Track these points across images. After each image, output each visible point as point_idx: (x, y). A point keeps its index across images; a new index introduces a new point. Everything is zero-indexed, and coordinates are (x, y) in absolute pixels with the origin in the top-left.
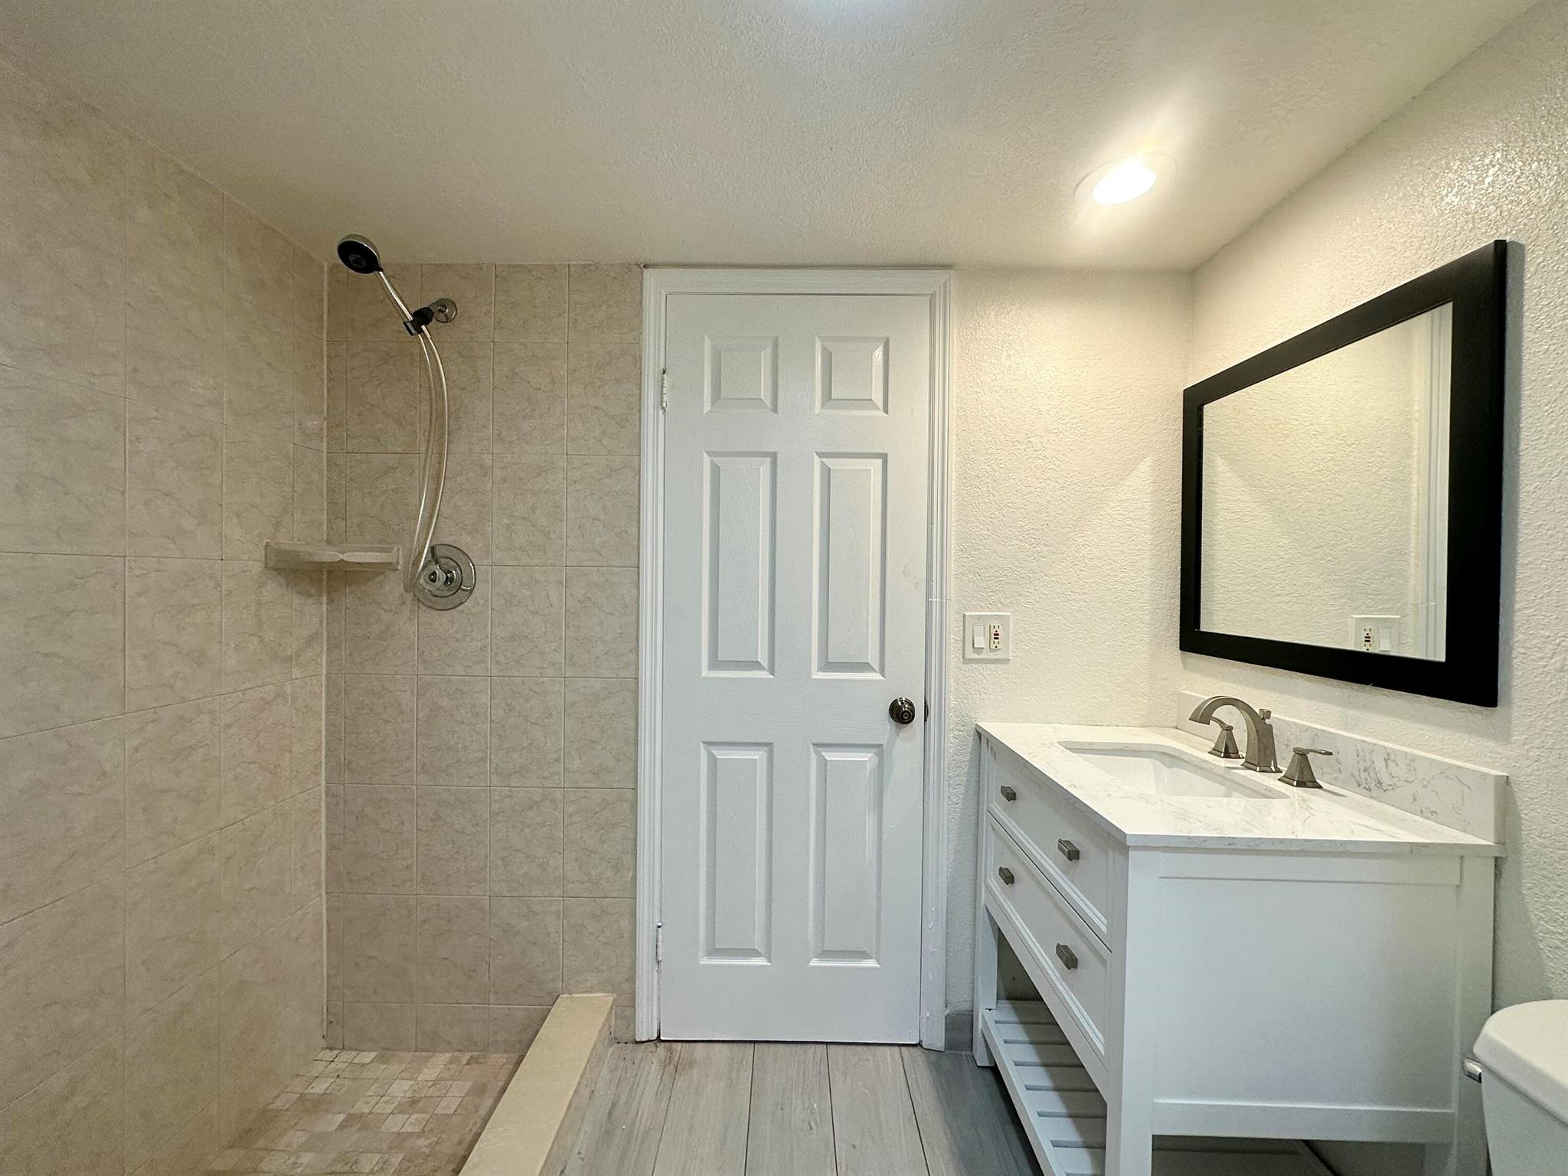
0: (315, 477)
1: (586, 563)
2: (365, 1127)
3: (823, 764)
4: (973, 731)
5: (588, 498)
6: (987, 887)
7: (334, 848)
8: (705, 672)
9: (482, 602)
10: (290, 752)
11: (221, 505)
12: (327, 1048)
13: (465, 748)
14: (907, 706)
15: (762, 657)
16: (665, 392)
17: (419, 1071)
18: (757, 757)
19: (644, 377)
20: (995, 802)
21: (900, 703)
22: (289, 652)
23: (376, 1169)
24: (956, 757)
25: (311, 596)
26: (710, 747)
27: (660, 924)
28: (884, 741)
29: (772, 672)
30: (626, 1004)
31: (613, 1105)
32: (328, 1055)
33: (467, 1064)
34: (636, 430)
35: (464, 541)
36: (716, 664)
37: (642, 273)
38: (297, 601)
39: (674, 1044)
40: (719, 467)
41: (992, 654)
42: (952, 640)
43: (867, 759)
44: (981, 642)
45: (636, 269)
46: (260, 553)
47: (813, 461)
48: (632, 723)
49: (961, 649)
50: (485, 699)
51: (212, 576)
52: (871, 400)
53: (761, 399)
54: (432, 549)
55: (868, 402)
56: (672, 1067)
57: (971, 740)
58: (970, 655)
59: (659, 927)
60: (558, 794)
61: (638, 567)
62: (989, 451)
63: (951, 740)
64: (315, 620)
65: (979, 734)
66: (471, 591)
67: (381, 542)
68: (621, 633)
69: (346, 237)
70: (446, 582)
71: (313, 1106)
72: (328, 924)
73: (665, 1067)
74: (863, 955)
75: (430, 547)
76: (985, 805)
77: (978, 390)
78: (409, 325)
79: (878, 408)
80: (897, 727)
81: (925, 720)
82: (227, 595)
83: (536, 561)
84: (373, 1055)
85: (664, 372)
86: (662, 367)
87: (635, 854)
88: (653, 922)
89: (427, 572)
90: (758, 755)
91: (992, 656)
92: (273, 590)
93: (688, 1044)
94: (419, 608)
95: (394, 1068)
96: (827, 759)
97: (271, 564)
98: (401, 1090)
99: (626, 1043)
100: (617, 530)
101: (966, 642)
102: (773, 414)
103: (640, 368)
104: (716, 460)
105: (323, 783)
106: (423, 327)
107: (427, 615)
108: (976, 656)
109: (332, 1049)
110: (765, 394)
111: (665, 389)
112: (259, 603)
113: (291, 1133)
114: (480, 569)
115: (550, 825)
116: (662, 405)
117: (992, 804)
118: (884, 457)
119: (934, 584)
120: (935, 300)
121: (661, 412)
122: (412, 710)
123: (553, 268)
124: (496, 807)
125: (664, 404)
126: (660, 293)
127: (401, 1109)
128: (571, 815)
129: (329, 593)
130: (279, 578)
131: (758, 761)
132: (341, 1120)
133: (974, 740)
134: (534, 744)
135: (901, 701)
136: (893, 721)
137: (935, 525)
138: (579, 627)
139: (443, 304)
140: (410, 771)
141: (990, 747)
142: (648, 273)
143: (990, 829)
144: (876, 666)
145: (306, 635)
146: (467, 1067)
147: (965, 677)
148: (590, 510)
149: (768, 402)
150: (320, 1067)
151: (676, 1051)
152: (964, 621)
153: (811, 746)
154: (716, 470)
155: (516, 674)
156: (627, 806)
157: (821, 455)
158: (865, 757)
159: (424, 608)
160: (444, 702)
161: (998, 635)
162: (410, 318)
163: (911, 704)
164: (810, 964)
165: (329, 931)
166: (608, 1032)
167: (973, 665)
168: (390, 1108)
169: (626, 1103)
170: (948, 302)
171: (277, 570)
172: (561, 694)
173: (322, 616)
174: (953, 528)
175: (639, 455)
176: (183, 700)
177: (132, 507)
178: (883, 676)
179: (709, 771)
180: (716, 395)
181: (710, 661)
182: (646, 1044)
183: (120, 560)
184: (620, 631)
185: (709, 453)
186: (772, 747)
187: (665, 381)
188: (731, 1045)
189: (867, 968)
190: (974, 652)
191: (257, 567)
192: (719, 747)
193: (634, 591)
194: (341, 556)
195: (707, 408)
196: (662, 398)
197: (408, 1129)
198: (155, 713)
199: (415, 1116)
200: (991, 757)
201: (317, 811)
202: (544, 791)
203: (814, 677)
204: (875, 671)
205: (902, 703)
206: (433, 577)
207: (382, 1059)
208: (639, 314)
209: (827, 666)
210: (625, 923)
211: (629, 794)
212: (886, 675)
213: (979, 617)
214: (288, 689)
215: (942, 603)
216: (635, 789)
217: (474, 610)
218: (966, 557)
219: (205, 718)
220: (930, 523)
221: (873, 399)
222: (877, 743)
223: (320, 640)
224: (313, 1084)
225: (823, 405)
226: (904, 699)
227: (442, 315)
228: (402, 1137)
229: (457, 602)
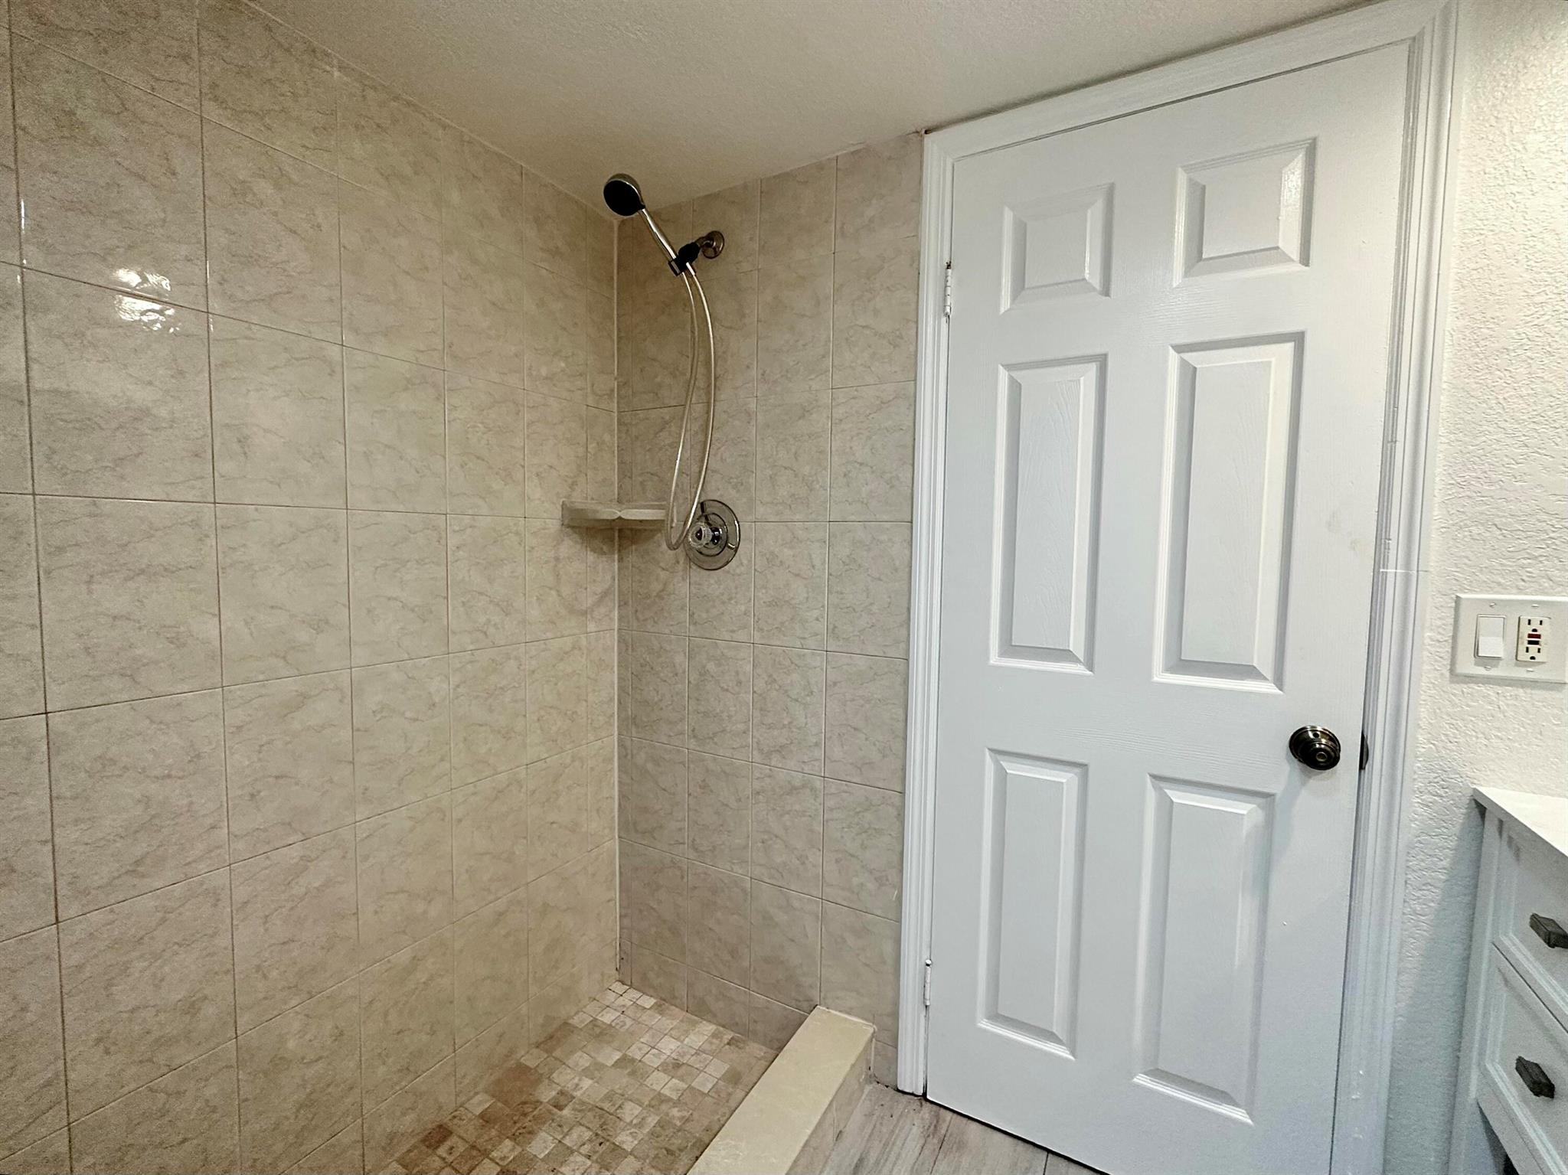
0: (607, 437)
1: (853, 518)
2: (633, 1073)
3: (1167, 809)
4: (1466, 800)
5: (855, 438)
6: (1485, 1074)
7: (624, 796)
8: (994, 659)
9: (745, 562)
10: (586, 701)
11: (523, 467)
12: (619, 981)
13: (730, 717)
14: (1324, 741)
15: (1076, 643)
16: (949, 292)
17: (687, 1033)
18: (1064, 781)
19: (924, 277)
20: (1511, 934)
21: (1311, 735)
22: (584, 608)
23: (635, 1122)
24: (1424, 837)
25: (605, 553)
26: (999, 757)
27: (929, 962)
28: (1277, 788)
29: (1091, 668)
30: (887, 1041)
31: (861, 1160)
32: (619, 988)
33: (728, 1044)
34: (912, 349)
35: (729, 496)
36: (1009, 648)
37: (922, 141)
38: (591, 557)
39: (942, 1110)
40: (1020, 385)
41: (1523, 670)
42: (1428, 641)
43: (1245, 812)
44: (1492, 646)
45: (915, 138)
46: (558, 514)
47: (1166, 361)
48: (901, 712)
49: (1448, 656)
50: (749, 668)
51: (517, 533)
52: (1277, 248)
53: (1084, 279)
54: (702, 505)
55: (1272, 253)
56: (935, 1141)
57: (1460, 813)
58: (1467, 665)
59: (928, 965)
60: (818, 783)
61: (912, 522)
62: (1538, 299)
63: (1415, 809)
64: (608, 577)
65: (1481, 808)
66: (736, 550)
67: (659, 499)
68: (890, 603)
69: (612, 178)
70: (713, 540)
71: (601, 1033)
72: (620, 867)
73: (929, 1136)
74: (1224, 1097)
75: (698, 503)
76: (1488, 934)
77: (1515, 189)
78: (673, 263)
79: (1289, 260)
80: (1303, 771)
81: (1362, 767)
82: (530, 551)
83: (798, 517)
84: (653, 1001)
85: (949, 266)
86: (948, 260)
87: (901, 871)
88: (921, 958)
89: (694, 530)
90: (1066, 778)
91: (1521, 673)
92: (570, 547)
93: (959, 1117)
94: (690, 567)
95: (667, 1023)
96: (1174, 800)
97: (566, 522)
98: (669, 1047)
99: (887, 1087)
100: (887, 476)
101: (1460, 641)
102: (1104, 298)
103: (918, 269)
104: (1015, 374)
105: (616, 733)
106: (688, 264)
107: (697, 574)
108: (1481, 671)
109: (623, 984)
110: (1091, 272)
111: (949, 288)
112: (557, 559)
113: (579, 1053)
114: (745, 526)
115: (810, 816)
116: (944, 310)
117: (1506, 934)
118: (1298, 339)
119: (1393, 544)
120: (1421, 49)
121: (944, 319)
122: (684, 672)
123: (820, 167)
124: (757, 785)
125: (948, 310)
126: (945, 161)
127: (664, 1068)
128: (832, 810)
129: (619, 551)
130: (575, 535)
131: (1065, 786)
132: (618, 1057)
133: (1468, 816)
134: (795, 723)
135: (1314, 731)
136: (1296, 760)
137: (1399, 446)
138: (842, 593)
139: (711, 236)
140: (681, 734)
141: (1505, 835)
142: (928, 138)
143: (1498, 979)
144: (1267, 671)
145: (600, 591)
146: (727, 1047)
147: (1454, 705)
148: (857, 455)
149: (1096, 282)
150: (611, 996)
151: (944, 1121)
152: (1457, 609)
153: (1148, 779)
154: (1015, 388)
155: (778, 643)
156: (893, 812)
157: (1180, 349)
158: (1243, 808)
159: (694, 567)
160: (711, 667)
161: (1539, 636)
162: (674, 257)
163: (1333, 739)
164: (1135, 1080)
165: (621, 873)
166: (864, 1069)
167: (1472, 685)
168: (657, 1063)
169: (877, 1162)
170: (1452, 42)
171: (573, 527)
172: (822, 669)
173: (614, 572)
174: (1441, 447)
175: (915, 380)
176: (494, 646)
177: (451, 470)
178: (1281, 690)
179: (996, 789)
180: (1020, 284)
181: (1001, 646)
182: (909, 1096)
183: (444, 517)
184: (889, 600)
185: (1008, 367)
186: (1087, 769)
187: (949, 278)
188: (1016, 1141)
189: (1228, 1119)
190: (1477, 664)
191: (554, 525)
192: (1011, 758)
193: (907, 552)
194: (619, 514)
195: (1005, 303)
196: (945, 300)
197: (666, 1092)
198: (473, 655)
199: (674, 1081)
200: (1508, 854)
201: (611, 760)
202: (804, 777)
203: (1156, 679)
204: (1265, 679)
205: (1316, 735)
206: (699, 535)
207: (659, 1008)
208: (917, 197)
209: (1180, 664)
210: (888, 948)
211: (897, 799)
212: (1285, 688)
213: (1493, 604)
214: (584, 642)
215: (1407, 578)
216: (902, 793)
217: (738, 571)
218: (1469, 497)
219: (512, 663)
220: (1389, 441)
221: (1280, 245)
222: (1266, 790)
223: (612, 597)
224: (604, 1012)
225: (1189, 271)
226: (1319, 729)
227: (710, 250)
228: (661, 1099)
229: (724, 561)
